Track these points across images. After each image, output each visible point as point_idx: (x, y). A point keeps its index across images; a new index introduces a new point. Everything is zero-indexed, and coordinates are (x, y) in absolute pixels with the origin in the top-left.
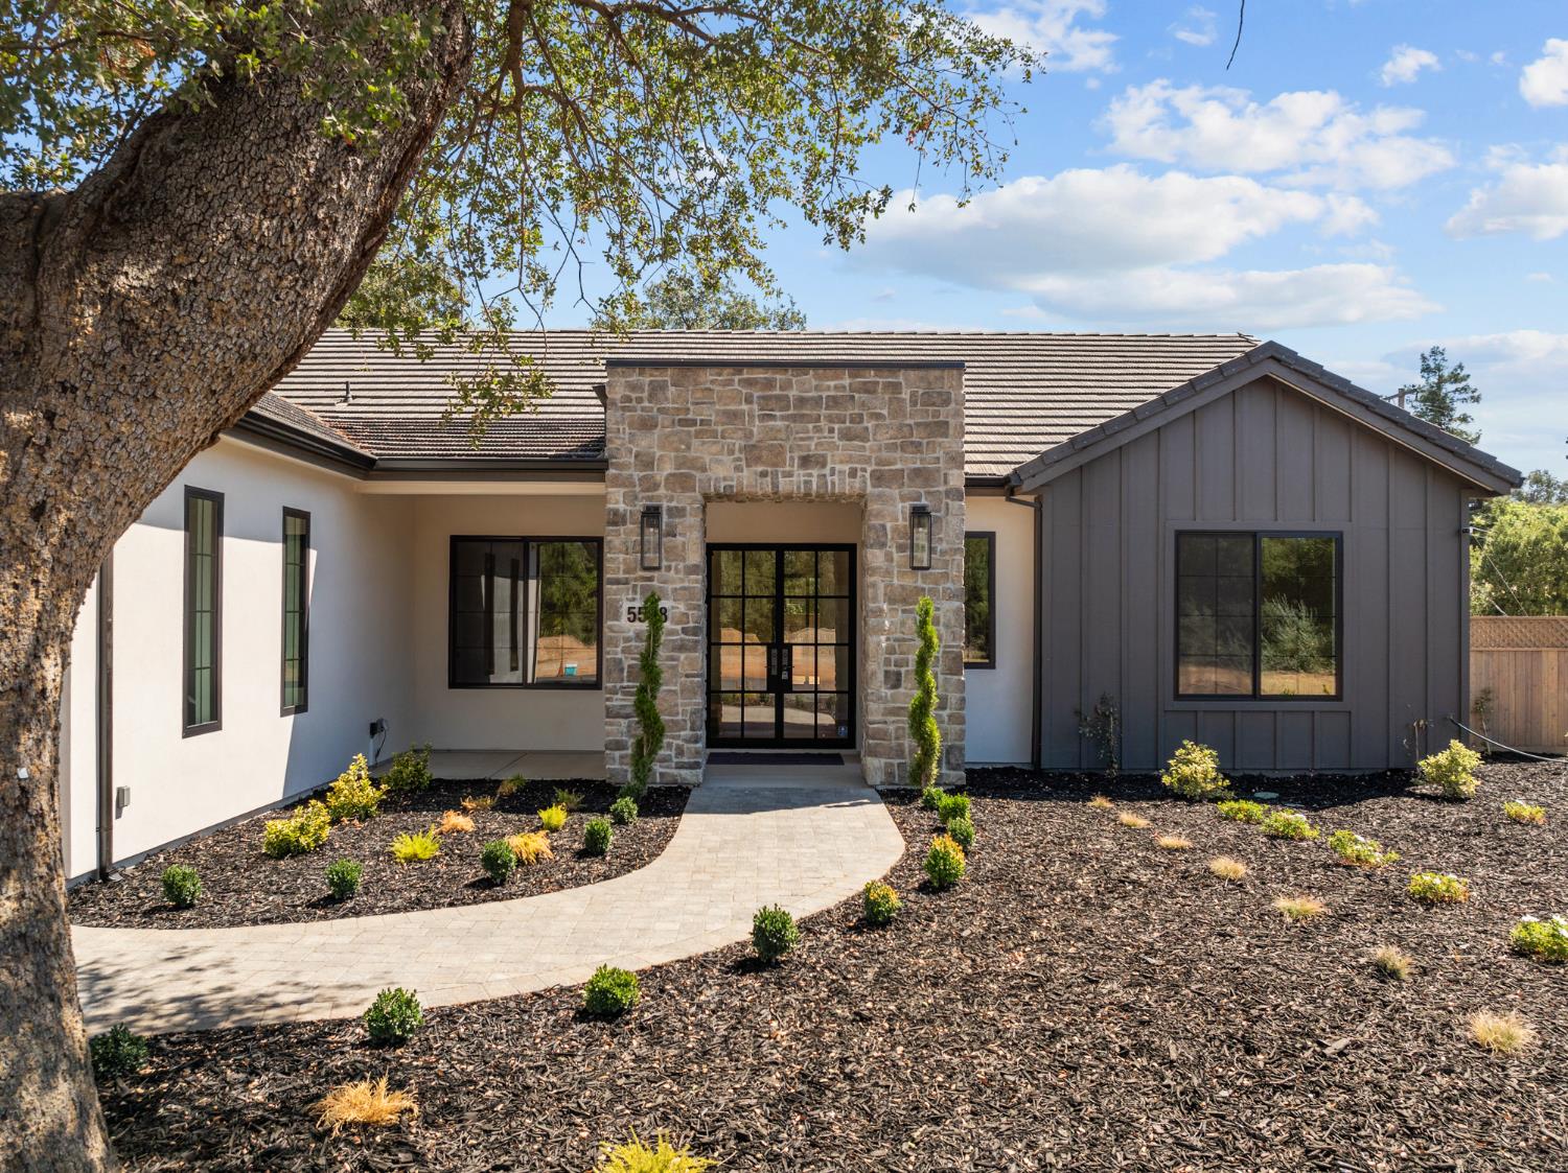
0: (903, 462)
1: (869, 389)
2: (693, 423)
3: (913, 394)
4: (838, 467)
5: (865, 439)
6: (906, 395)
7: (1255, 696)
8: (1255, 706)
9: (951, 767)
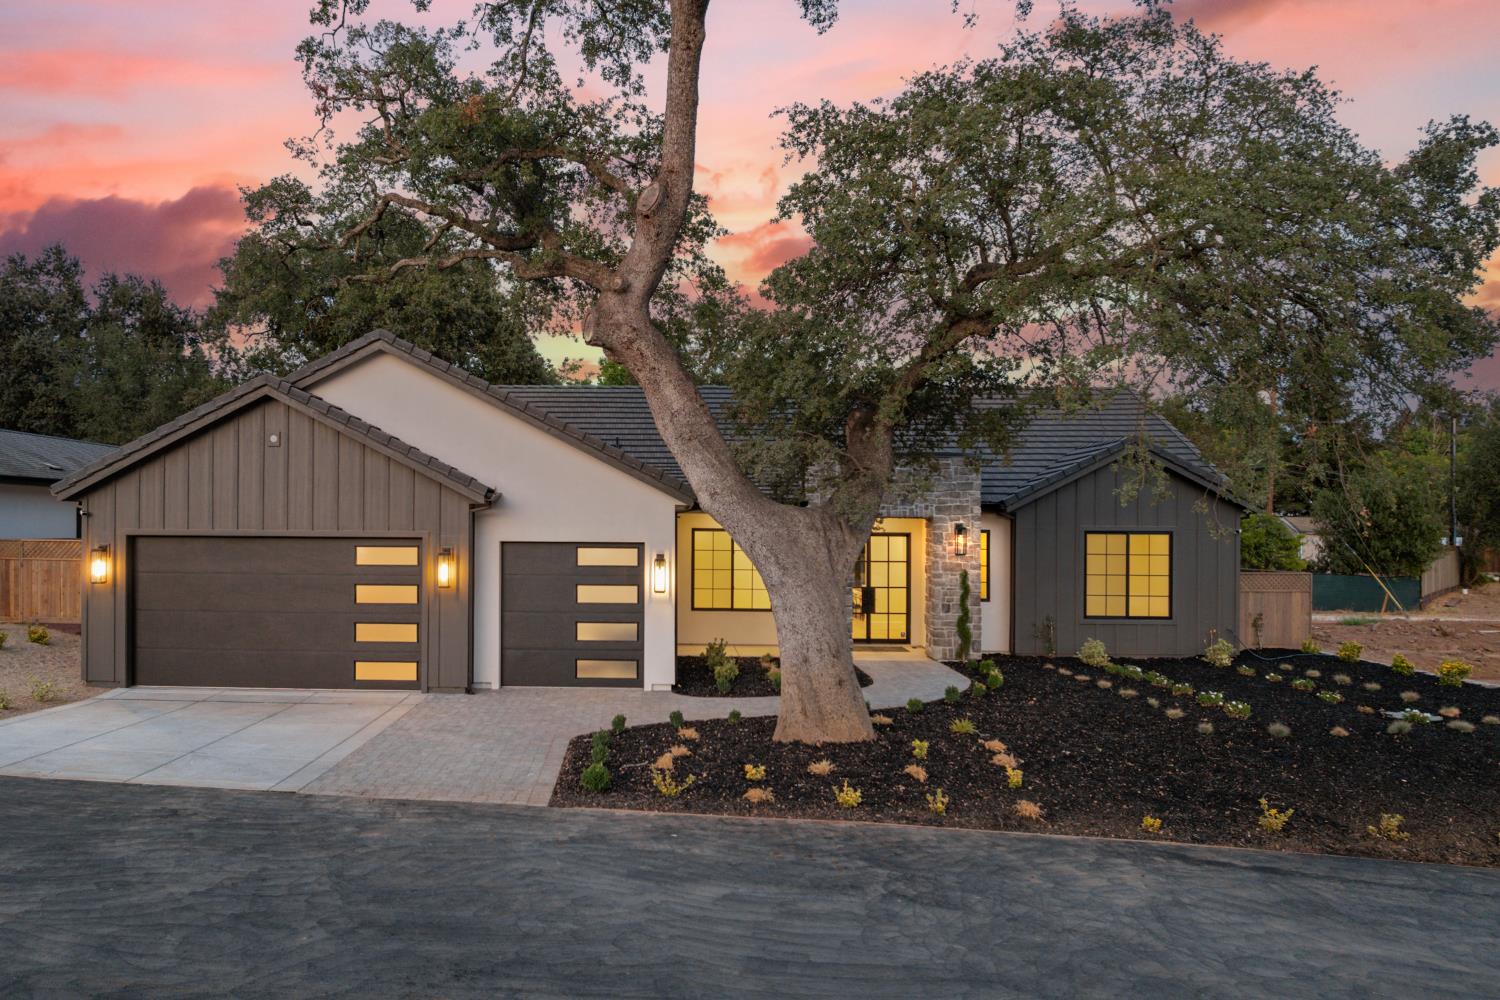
4: (919, 505)
7: (1127, 617)
8: (1127, 621)
9: (974, 651)
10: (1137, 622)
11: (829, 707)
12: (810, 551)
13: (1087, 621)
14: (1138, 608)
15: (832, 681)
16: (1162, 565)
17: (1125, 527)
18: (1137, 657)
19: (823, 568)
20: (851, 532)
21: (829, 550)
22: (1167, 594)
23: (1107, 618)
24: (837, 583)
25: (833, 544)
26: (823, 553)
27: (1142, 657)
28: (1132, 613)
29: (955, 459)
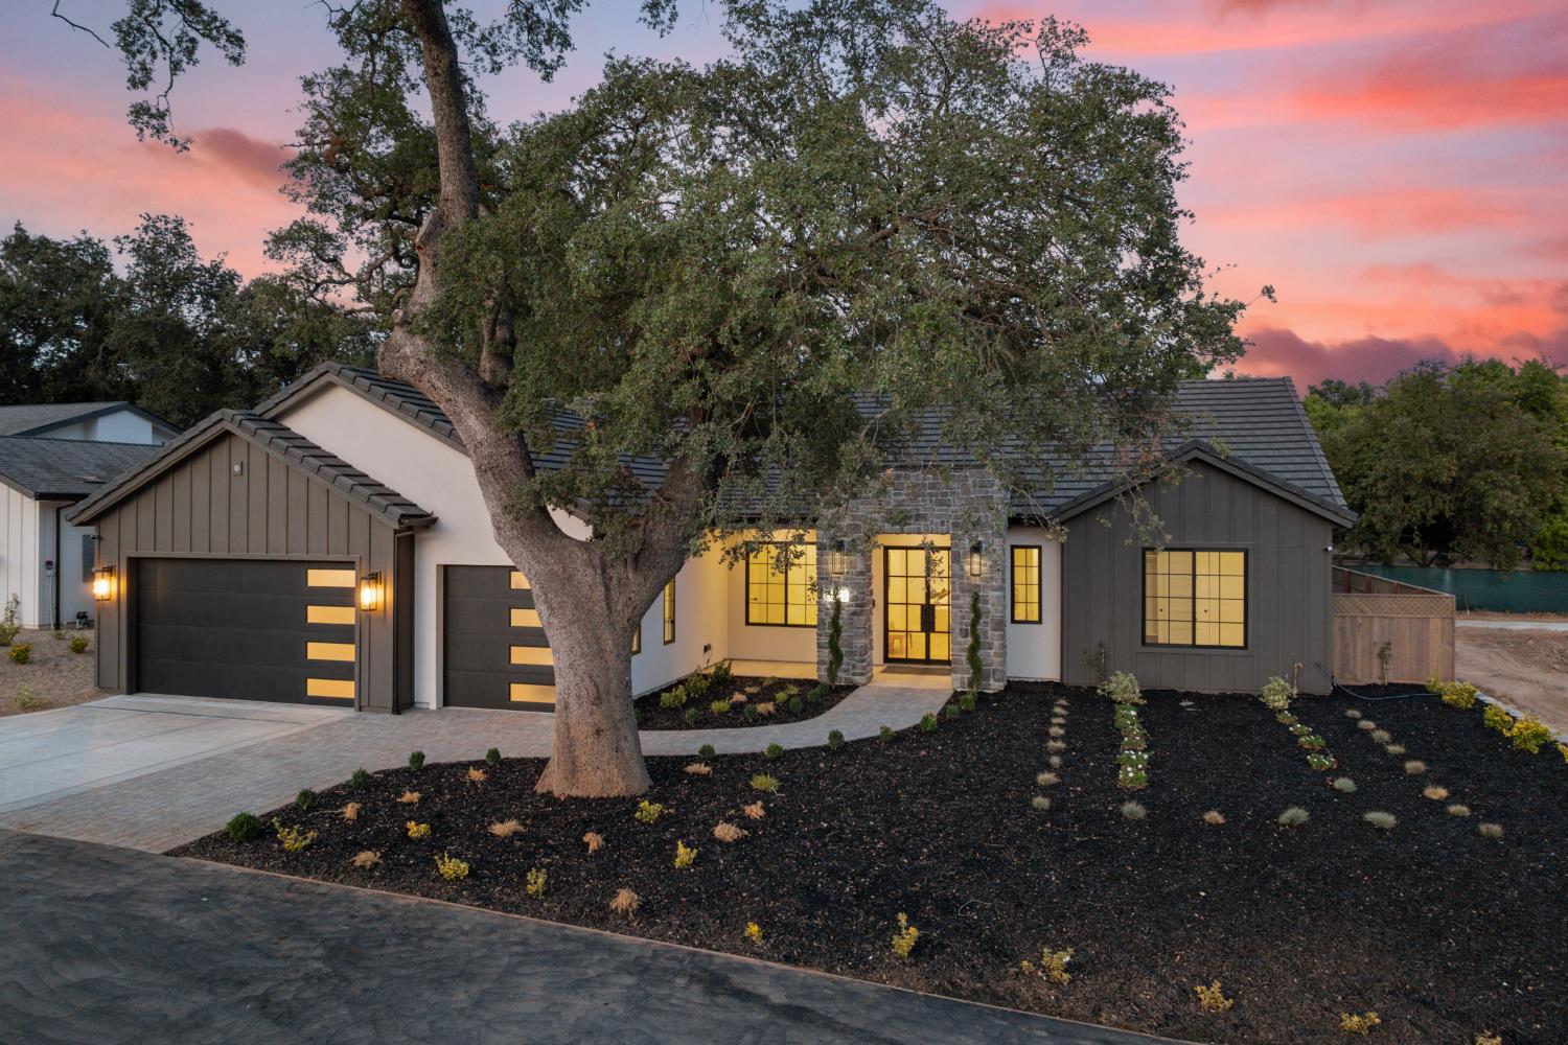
1: (952, 479)
3: (974, 482)
4: (935, 520)
5: (949, 506)
6: (970, 481)
7: (1194, 645)
8: (1193, 651)
9: (995, 680)
10: (1204, 651)
11: (584, 757)
12: (585, 590)
13: (1145, 648)
14: (1206, 636)
15: (591, 730)
17: (1188, 543)
18: (1206, 692)
19: (597, 608)
20: (636, 568)
21: (607, 589)
22: (1242, 620)
23: (1169, 645)
24: (612, 624)
25: (614, 582)
26: (600, 591)
27: (1211, 692)
28: (1199, 642)
29: (973, 471)
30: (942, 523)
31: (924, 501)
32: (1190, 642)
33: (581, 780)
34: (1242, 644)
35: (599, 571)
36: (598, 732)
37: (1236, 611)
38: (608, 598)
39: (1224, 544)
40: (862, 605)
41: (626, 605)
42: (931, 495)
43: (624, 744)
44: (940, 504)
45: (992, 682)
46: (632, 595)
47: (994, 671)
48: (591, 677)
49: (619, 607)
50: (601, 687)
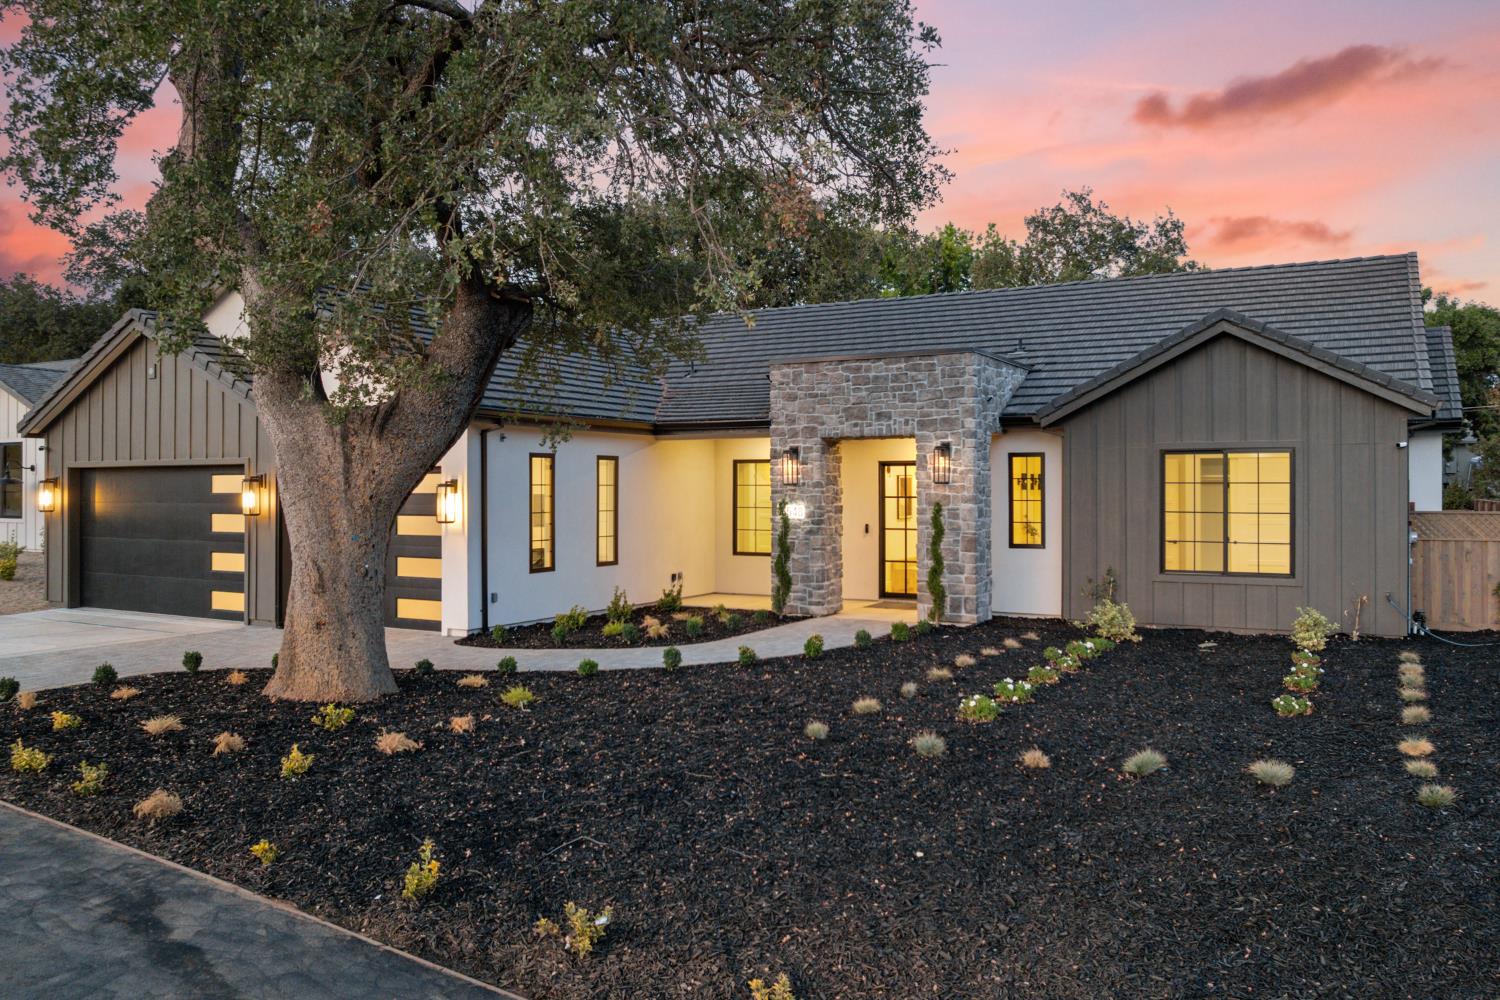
0: (937, 414)
1: (915, 368)
2: (816, 396)
3: (942, 370)
4: (899, 419)
5: (914, 401)
6: (938, 370)
7: (1225, 573)
8: (1224, 580)
9: (967, 612)
10: (1241, 580)
12: (323, 461)
13: (1162, 577)
14: (1242, 561)
16: (1280, 497)
17: (1219, 442)
18: (1242, 632)
19: (334, 482)
20: (380, 435)
21: (348, 460)
22: (1288, 541)
23: (1195, 573)
24: (349, 502)
25: (357, 451)
26: (339, 463)
27: (1248, 633)
28: (1233, 568)
29: (941, 357)
30: (907, 422)
31: (886, 396)
32: (1221, 569)
33: (297, 681)
34: (1287, 570)
35: (338, 440)
36: (319, 626)
37: (1280, 529)
38: (347, 471)
39: (1263, 441)
40: (820, 522)
41: (368, 479)
42: (894, 389)
43: (351, 643)
44: (904, 399)
45: (963, 613)
46: (376, 468)
47: (966, 599)
48: (315, 563)
49: (360, 482)
50: (326, 576)
